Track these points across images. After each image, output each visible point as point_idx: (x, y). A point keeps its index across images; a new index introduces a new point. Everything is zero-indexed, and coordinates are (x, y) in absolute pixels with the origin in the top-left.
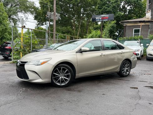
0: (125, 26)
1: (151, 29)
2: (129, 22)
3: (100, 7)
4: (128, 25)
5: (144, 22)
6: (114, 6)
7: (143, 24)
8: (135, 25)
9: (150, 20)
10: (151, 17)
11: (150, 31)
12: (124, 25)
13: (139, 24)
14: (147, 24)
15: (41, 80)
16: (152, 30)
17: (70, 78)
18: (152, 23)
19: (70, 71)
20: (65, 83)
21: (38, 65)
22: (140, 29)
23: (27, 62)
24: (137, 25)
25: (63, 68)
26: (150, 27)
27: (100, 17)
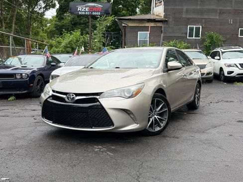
0: (125, 26)
1: (165, 33)
2: (131, 19)
4: (130, 25)
5: (154, 21)
7: (152, 24)
8: (140, 25)
9: (163, 18)
10: (164, 14)
11: (164, 37)
12: (123, 25)
13: (147, 25)
14: (158, 25)
15: (136, 125)
16: (166, 35)
17: (167, 117)
18: (166, 23)
19: (167, 105)
20: (160, 127)
21: (129, 97)
22: (148, 32)
23: (102, 93)
24: (143, 25)
25: (157, 101)
26: (163, 30)
27: (86, 7)
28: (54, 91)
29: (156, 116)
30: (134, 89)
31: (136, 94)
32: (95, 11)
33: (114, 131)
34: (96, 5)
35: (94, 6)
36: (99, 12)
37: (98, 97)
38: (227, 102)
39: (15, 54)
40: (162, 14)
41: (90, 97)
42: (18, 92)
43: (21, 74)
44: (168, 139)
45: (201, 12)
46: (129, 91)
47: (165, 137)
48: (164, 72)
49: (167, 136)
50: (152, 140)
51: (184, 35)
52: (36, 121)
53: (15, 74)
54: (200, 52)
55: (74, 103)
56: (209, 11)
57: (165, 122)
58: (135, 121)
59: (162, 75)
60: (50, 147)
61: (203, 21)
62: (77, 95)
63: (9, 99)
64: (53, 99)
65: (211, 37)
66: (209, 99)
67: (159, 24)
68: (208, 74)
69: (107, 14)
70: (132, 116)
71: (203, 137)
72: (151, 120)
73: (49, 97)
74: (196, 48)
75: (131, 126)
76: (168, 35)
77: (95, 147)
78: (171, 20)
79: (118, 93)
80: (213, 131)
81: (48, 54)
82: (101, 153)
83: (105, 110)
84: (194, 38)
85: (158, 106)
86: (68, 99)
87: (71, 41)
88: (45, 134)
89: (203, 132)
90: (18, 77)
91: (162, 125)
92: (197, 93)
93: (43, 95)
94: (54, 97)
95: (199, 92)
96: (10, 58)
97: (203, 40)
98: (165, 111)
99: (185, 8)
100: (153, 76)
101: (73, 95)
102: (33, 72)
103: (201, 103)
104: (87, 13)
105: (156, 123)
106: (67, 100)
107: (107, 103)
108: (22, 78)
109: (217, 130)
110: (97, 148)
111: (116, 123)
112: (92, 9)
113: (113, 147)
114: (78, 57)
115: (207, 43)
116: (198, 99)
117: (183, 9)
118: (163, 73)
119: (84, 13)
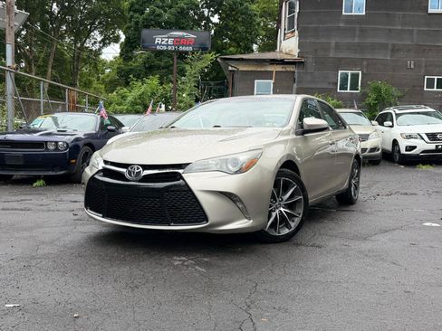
0: (233, 71)
1: (300, 82)
2: (243, 59)
3: (137, 7)
4: (242, 68)
5: (282, 62)
6: (182, 9)
7: (279, 68)
8: (259, 69)
9: (296, 57)
10: (298, 51)
11: (297, 89)
12: (230, 68)
13: (270, 68)
14: (288, 69)
15: (246, 220)
16: (301, 86)
17: (301, 211)
18: (301, 66)
19: (302, 189)
20: (289, 227)
21: (236, 173)
22: (272, 81)
23: (188, 164)
24: (263, 69)
25: (285, 182)
26: (296, 77)
27: (168, 38)
28: (106, 162)
29: (282, 209)
30: (244, 158)
31: (248, 168)
32: (183, 45)
33: (209, 230)
34: (185, 34)
35: (183, 37)
36: (189, 45)
37: (180, 171)
38: (406, 194)
39: (49, 111)
40: (296, 52)
41: (168, 171)
42: (51, 173)
43: (57, 142)
44: (303, 248)
45: (361, 48)
46: (235, 162)
47: (298, 245)
48: (297, 134)
49: (301, 244)
50: (274, 250)
51: (331, 86)
52: (76, 217)
53: (46, 142)
54: (359, 114)
55: (140, 181)
56: (373, 47)
57: (297, 220)
58: (245, 213)
59: (294, 140)
60: (96, 257)
61: (365, 63)
62: (145, 167)
63: (35, 185)
64: (105, 176)
65: (377, 90)
66: (374, 190)
67: (290, 68)
68: (373, 150)
69: (204, 49)
70: (240, 206)
71: (365, 246)
72: (274, 214)
73: (97, 173)
74: (352, 107)
75: (238, 222)
76: (305, 86)
77: (175, 258)
78: (310, 60)
79: (217, 164)
80: (383, 238)
81: (103, 111)
82: (185, 268)
83: (193, 194)
84: (348, 91)
85: (285, 191)
86: (130, 175)
87: (143, 93)
88: (89, 237)
89: (365, 239)
90: (51, 147)
91: (293, 225)
92: (354, 176)
93: (87, 170)
94: (106, 172)
95: (358, 176)
96: (40, 118)
97: (364, 95)
98: (299, 201)
99: (333, 42)
100: (277, 140)
101: (138, 169)
102: (77, 139)
103: (361, 195)
104: (170, 48)
105: (283, 220)
106: (127, 176)
107: (196, 182)
108: (57, 149)
109: (389, 236)
110: (177, 261)
111: (212, 217)
112: (178, 41)
113: (206, 259)
114: (152, 116)
115: (371, 99)
116: (356, 188)
117: (329, 43)
118: (295, 136)
119: (165, 48)
